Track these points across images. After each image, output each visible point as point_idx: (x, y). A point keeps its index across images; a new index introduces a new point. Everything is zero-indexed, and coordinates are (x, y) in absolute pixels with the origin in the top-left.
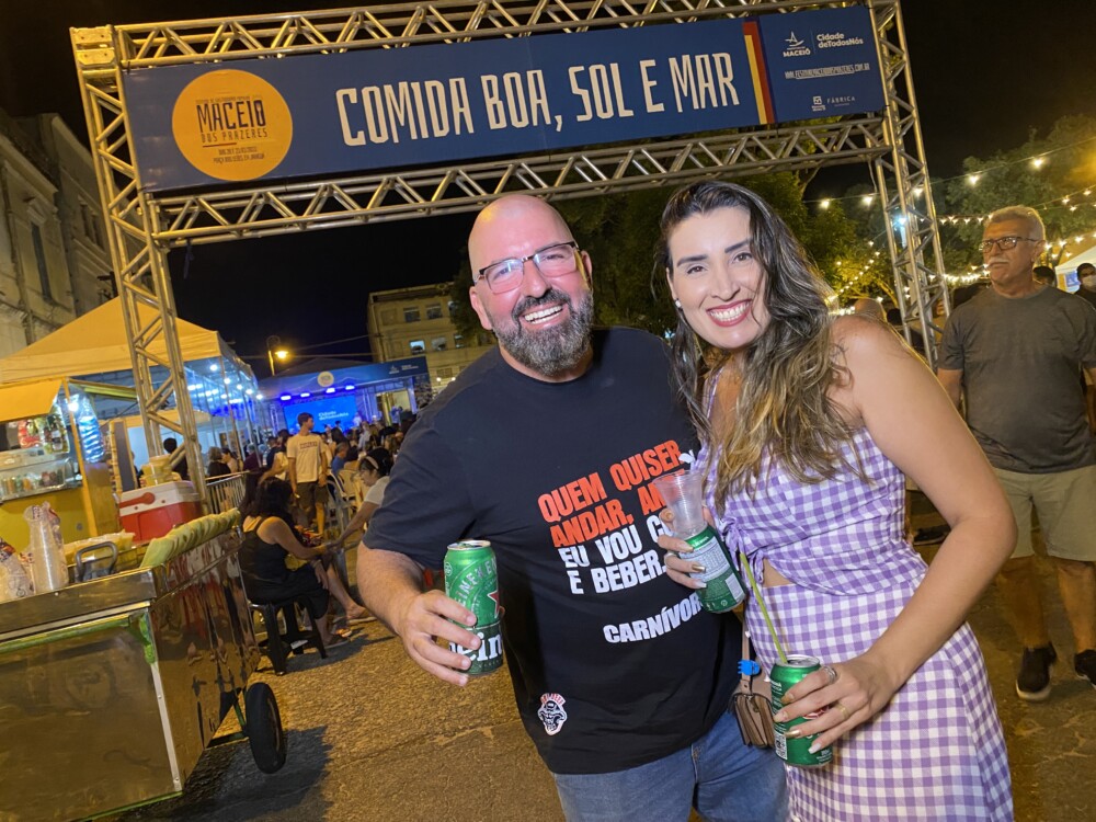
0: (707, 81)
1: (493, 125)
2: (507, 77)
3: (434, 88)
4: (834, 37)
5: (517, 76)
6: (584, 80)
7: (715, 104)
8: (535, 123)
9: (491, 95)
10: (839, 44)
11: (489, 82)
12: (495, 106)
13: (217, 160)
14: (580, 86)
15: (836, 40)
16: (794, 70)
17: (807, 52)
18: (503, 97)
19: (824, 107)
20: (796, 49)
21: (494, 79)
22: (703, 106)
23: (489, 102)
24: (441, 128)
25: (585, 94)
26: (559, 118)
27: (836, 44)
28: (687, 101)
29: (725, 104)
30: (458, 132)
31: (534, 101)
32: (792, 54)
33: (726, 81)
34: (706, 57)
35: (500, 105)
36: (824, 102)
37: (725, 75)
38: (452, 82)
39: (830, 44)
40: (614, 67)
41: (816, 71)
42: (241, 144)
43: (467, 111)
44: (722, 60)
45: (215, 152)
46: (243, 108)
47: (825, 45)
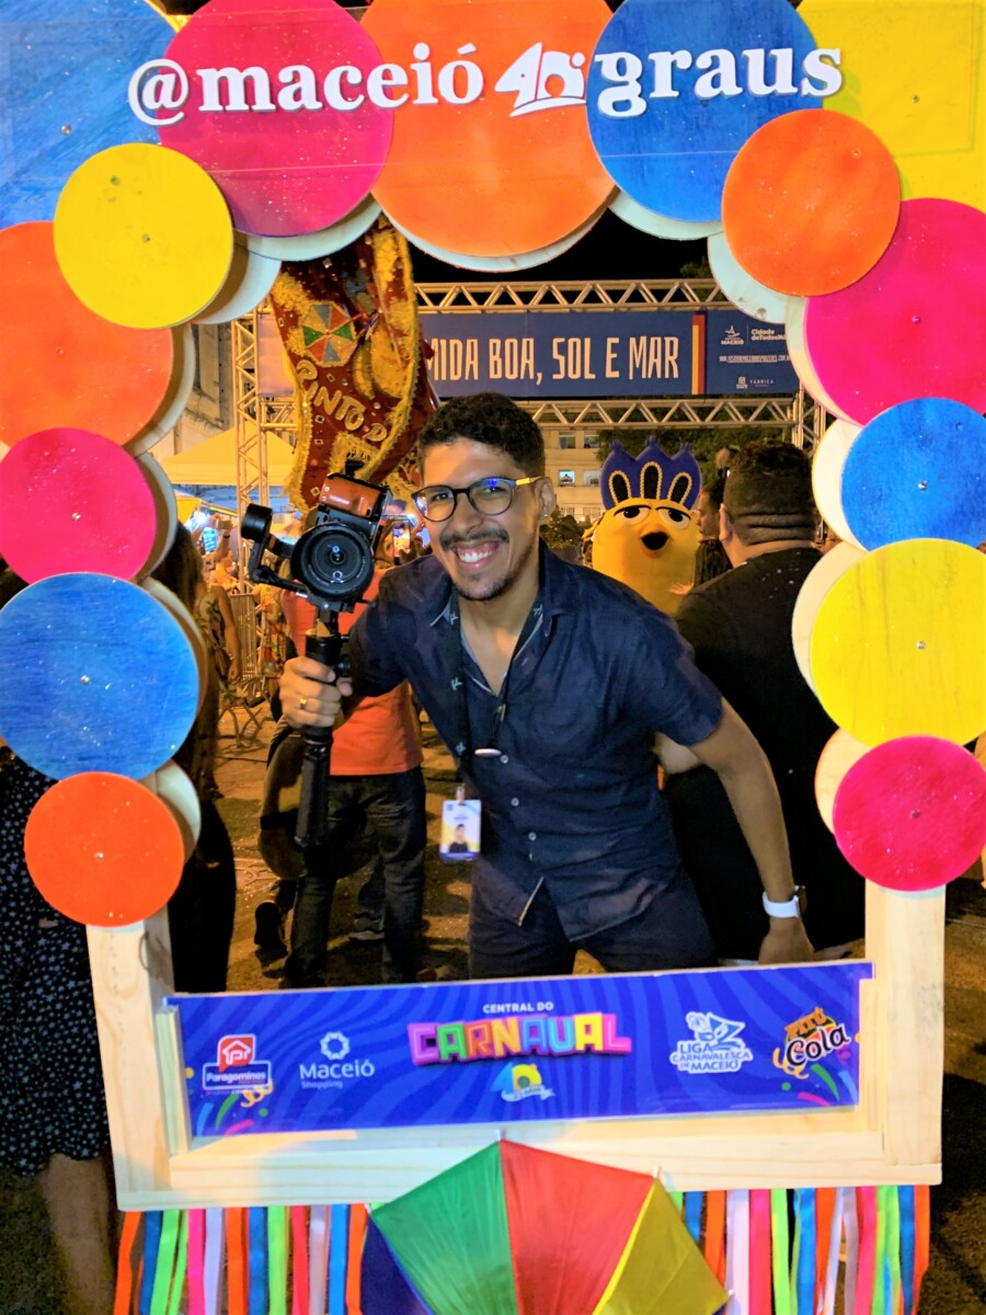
0: (656, 357)
1: (492, 376)
2: (508, 342)
3: (456, 346)
4: (765, 332)
5: (515, 341)
6: (563, 349)
7: (659, 376)
8: (522, 377)
9: (494, 353)
10: (769, 338)
11: (495, 345)
12: (496, 362)
14: (560, 352)
15: (766, 335)
16: (727, 355)
17: (741, 342)
18: (502, 356)
19: (746, 386)
20: (733, 340)
21: (498, 342)
22: (650, 376)
23: (492, 358)
24: (456, 374)
25: (561, 359)
26: (540, 375)
27: (765, 338)
28: (638, 371)
29: (667, 376)
30: (467, 378)
31: (524, 361)
32: (728, 342)
33: (671, 359)
34: (659, 339)
35: (500, 361)
36: (747, 382)
37: (671, 354)
38: (469, 342)
39: (761, 338)
40: (588, 341)
41: (746, 357)
43: (476, 364)
44: (672, 343)
47: (757, 338)
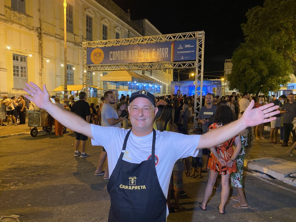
0: (163, 53)
1: (129, 58)
3: (122, 52)
4: (188, 45)
5: (134, 51)
13: (95, 61)
16: (179, 51)
20: (181, 47)
21: (131, 51)
24: (122, 59)
29: (165, 57)
31: (136, 55)
33: (167, 53)
35: (131, 55)
36: (184, 58)
38: (125, 51)
40: (149, 50)
41: (183, 52)
42: (98, 59)
43: (126, 56)
44: (167, 49)
45: (95, 60)
46: (99, 54)
47: (186, 47)
